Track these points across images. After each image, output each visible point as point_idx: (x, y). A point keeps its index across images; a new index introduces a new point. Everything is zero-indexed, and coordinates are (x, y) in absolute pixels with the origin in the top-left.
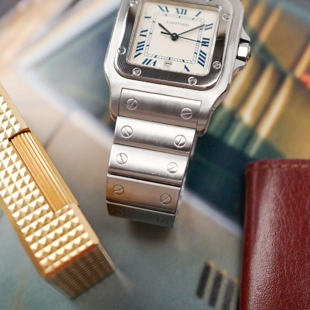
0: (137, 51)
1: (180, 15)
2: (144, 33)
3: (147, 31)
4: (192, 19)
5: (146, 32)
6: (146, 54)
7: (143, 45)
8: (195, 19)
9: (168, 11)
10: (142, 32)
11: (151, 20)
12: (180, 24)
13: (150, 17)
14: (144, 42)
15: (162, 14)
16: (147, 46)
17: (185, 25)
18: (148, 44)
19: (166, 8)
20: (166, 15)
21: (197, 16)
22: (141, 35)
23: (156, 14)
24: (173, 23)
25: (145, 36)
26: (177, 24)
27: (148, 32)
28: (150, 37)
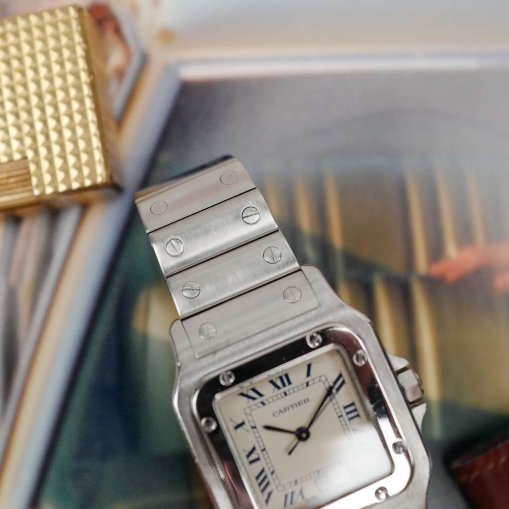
0: (263, 491)
1: (283, 390)
2: (253, 457)
3: (254, 449)
4: (305, 385)
5: (256, 452)
6: (280, 488)
7: (265, 477)
8: (310, 383)
9: (261, 395)
10: (248, 456)
11: (247, 426)
12: (294, 406)
13: (243, 424)
14: (263, 471)
15: (256, 405)
16: (272, 473)
17: (303, 402)
18: (271, 470)
19: (254, 390)
20: (263, 403)
21: (308, 374)
22: (251, 462)
23: (248, 411)
24: (283, 410)
25: (258, 459)
26: (291, 408)
27: (258, 450)
28: (266, 456)
